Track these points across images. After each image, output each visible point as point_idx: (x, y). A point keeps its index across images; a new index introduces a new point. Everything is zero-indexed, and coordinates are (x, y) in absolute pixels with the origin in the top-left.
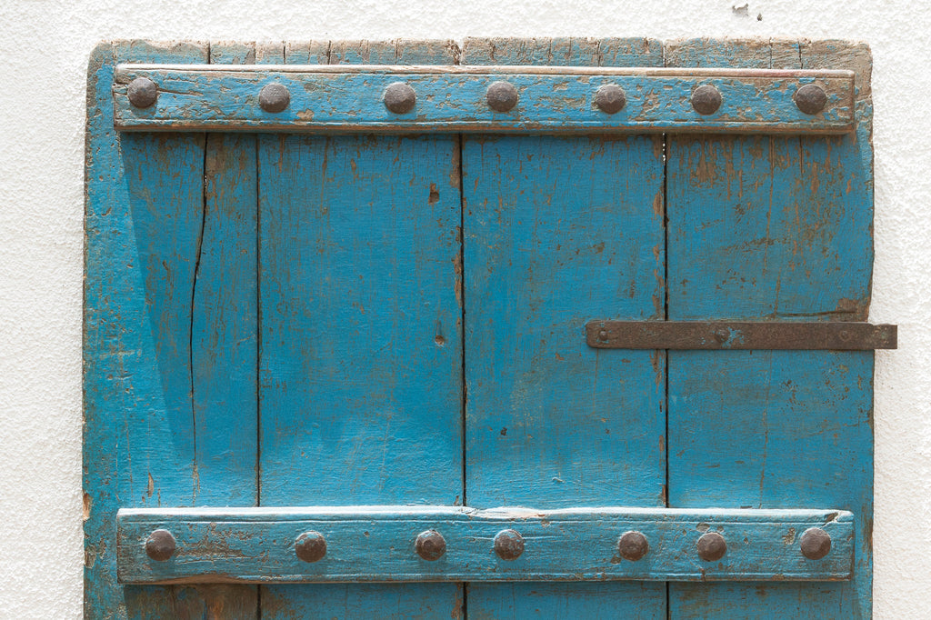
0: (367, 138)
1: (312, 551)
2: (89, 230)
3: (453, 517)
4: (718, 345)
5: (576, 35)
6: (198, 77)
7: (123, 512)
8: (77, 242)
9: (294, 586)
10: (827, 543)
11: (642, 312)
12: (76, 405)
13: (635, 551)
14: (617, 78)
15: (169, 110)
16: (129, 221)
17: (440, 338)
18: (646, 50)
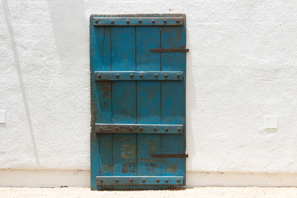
0: (124, 26)
1: (118, 77)
2: (90, 38)
3: (135, 72)
4: (167, 52)
5: (150, 13)
6: (103, 19)
7: (95, 72)
8: (89, 39)
9: (116, 81)
10: (180, 75)
11: (158, 48)
12: (89, 59)
13: (156, 77)
14: (154, 19)
15: (100, 23)
16: (95, 37)
17: (133, 51)
18: (158, 15)
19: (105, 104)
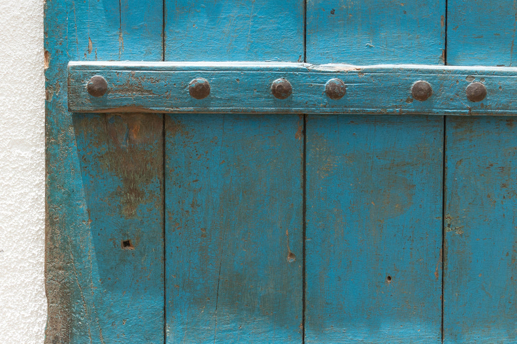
1: (201, 92)
3: (297, 70)
7: (72, 63)
9: (187, 115)
13: (423, 94)
19: (127, 244)
